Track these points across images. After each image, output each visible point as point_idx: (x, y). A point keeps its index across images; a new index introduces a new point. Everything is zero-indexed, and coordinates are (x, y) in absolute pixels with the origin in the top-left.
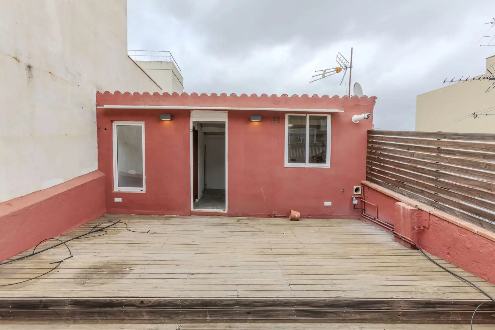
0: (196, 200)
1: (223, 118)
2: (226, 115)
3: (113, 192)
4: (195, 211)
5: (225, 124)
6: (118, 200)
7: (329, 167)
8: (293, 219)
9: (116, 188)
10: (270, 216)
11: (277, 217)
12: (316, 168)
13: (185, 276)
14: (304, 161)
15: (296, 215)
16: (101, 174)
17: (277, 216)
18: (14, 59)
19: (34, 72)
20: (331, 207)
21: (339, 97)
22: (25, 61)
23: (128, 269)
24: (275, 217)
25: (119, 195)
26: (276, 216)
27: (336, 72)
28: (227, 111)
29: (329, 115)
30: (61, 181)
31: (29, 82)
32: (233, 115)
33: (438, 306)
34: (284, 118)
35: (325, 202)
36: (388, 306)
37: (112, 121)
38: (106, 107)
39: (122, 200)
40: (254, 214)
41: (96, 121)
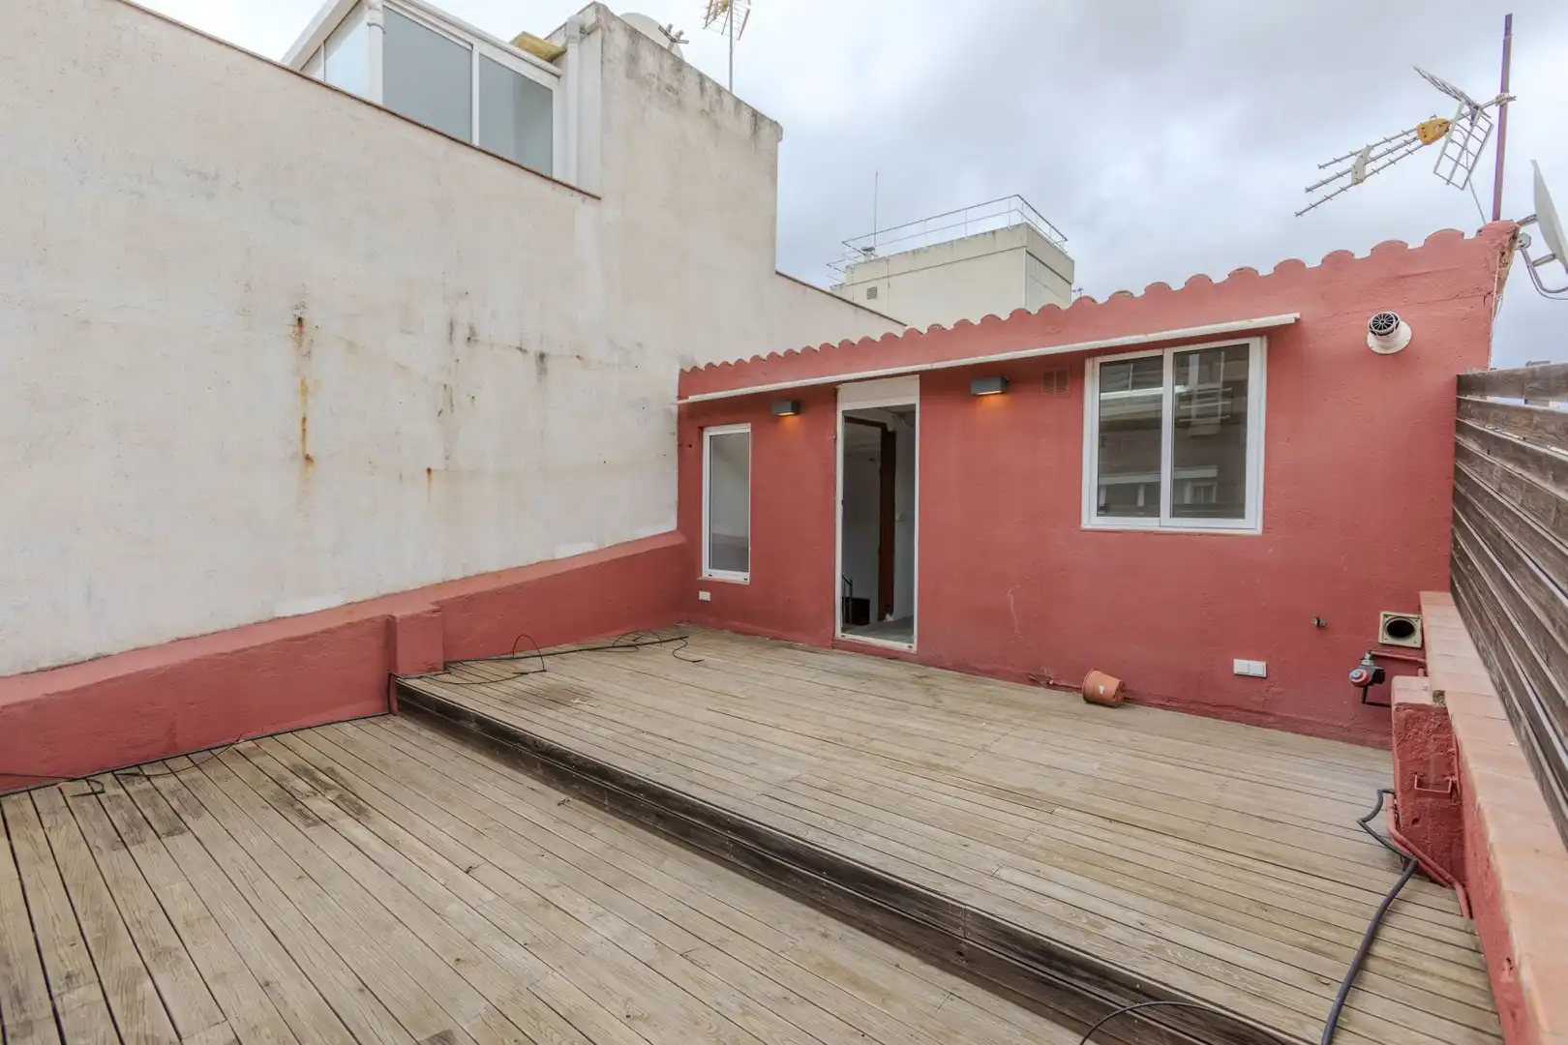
0: (888, 616)
1: (909, 395)
2: (915, 384)
3: (700, 578)
4: (842, 639)
5: (913, 412)
6: (705, 596)
7: (1259, 531)
8: (1093, 700)
9: (708, 572)
10: (1034, 682)
11: (1055, 687)
12: (1200, 535)
13: (629, 730)
14: (1152, 509)
15: (1102, 689)
16: (680, 540)
17: (1054, 684)
18: (518, 351)
19: (550, 363)
20: (1266, 683)
21: (1304, 264)
22: (534, 348)
23: (577, 701)
24: (1049, 686)
25: (709, 585)
26: (1051, 682)
27: (1419, 142)
28: (918, 376)
29: (1258, 339)
30: (589, 547)
31: (540, 381)
32: (934, 384)
33: (1085, 975)
34: (1080, 374)
35: (1235, 660)
36: (927, 913)
37: (702, 429)
38: (693, 398)
39: (711, 597)
40: (986, 667)
41: (676, 430)
